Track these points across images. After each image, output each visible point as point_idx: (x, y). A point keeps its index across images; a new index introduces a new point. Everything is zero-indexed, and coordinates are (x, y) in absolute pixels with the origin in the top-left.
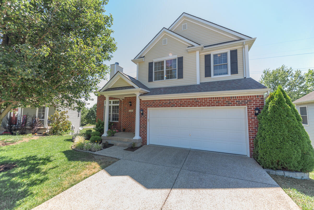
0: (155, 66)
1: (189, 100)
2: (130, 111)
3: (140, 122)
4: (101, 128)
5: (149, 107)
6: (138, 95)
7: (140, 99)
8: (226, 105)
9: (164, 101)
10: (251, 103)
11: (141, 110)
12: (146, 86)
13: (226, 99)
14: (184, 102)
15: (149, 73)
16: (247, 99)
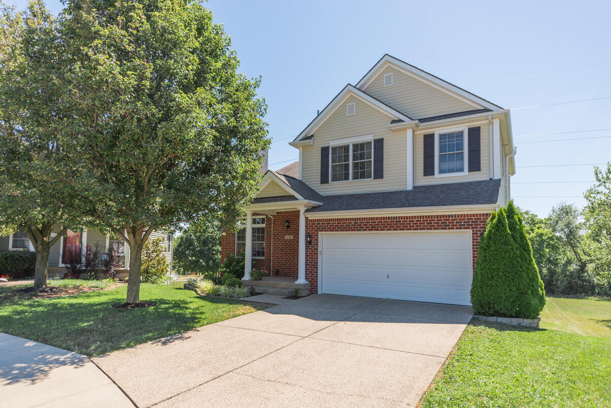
0: (333, 154)
1: (386, 219)
2: (287, 237)
3: (306, 256)
4: (234, 268)
5: (321, 231)
6: (302, 210)
7: (306, 218)
8: (441, 229)
9: (346, 221)
10: (477, 225)
11: (308, 235)
12: (316, 191)
13: (442, 218)
14: (378, 222)
15: (322, 167)
16: (472, 219)
